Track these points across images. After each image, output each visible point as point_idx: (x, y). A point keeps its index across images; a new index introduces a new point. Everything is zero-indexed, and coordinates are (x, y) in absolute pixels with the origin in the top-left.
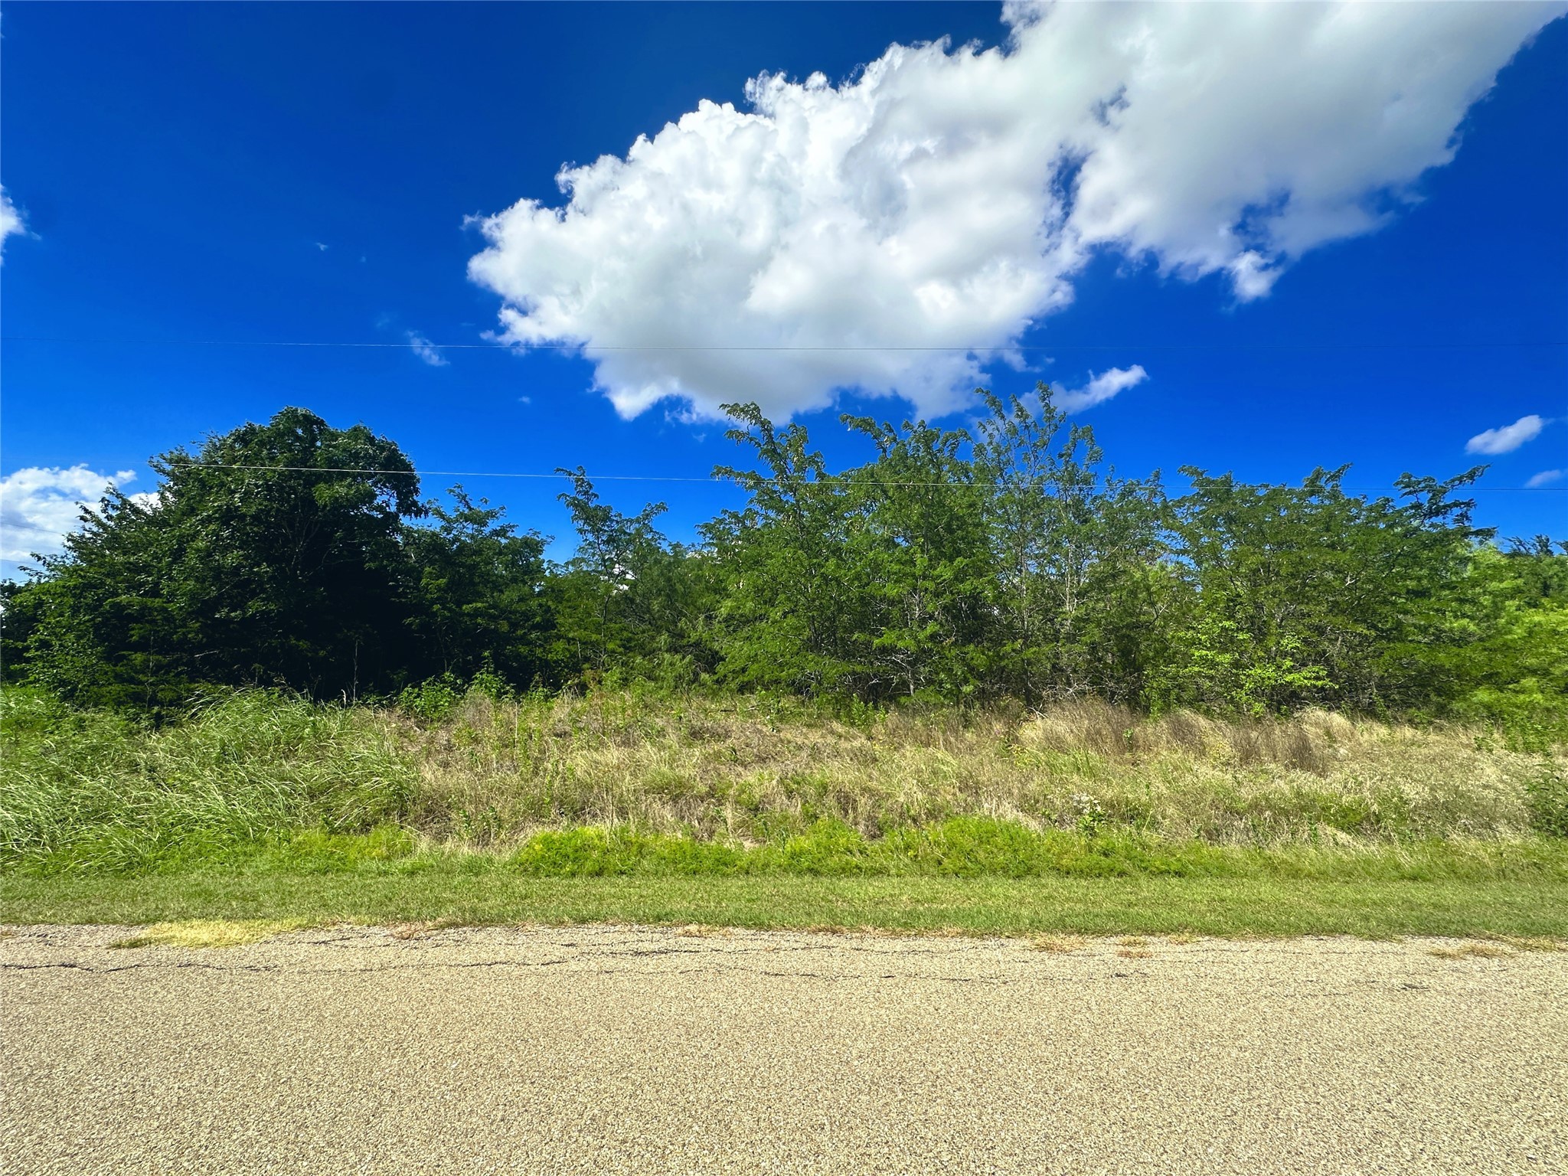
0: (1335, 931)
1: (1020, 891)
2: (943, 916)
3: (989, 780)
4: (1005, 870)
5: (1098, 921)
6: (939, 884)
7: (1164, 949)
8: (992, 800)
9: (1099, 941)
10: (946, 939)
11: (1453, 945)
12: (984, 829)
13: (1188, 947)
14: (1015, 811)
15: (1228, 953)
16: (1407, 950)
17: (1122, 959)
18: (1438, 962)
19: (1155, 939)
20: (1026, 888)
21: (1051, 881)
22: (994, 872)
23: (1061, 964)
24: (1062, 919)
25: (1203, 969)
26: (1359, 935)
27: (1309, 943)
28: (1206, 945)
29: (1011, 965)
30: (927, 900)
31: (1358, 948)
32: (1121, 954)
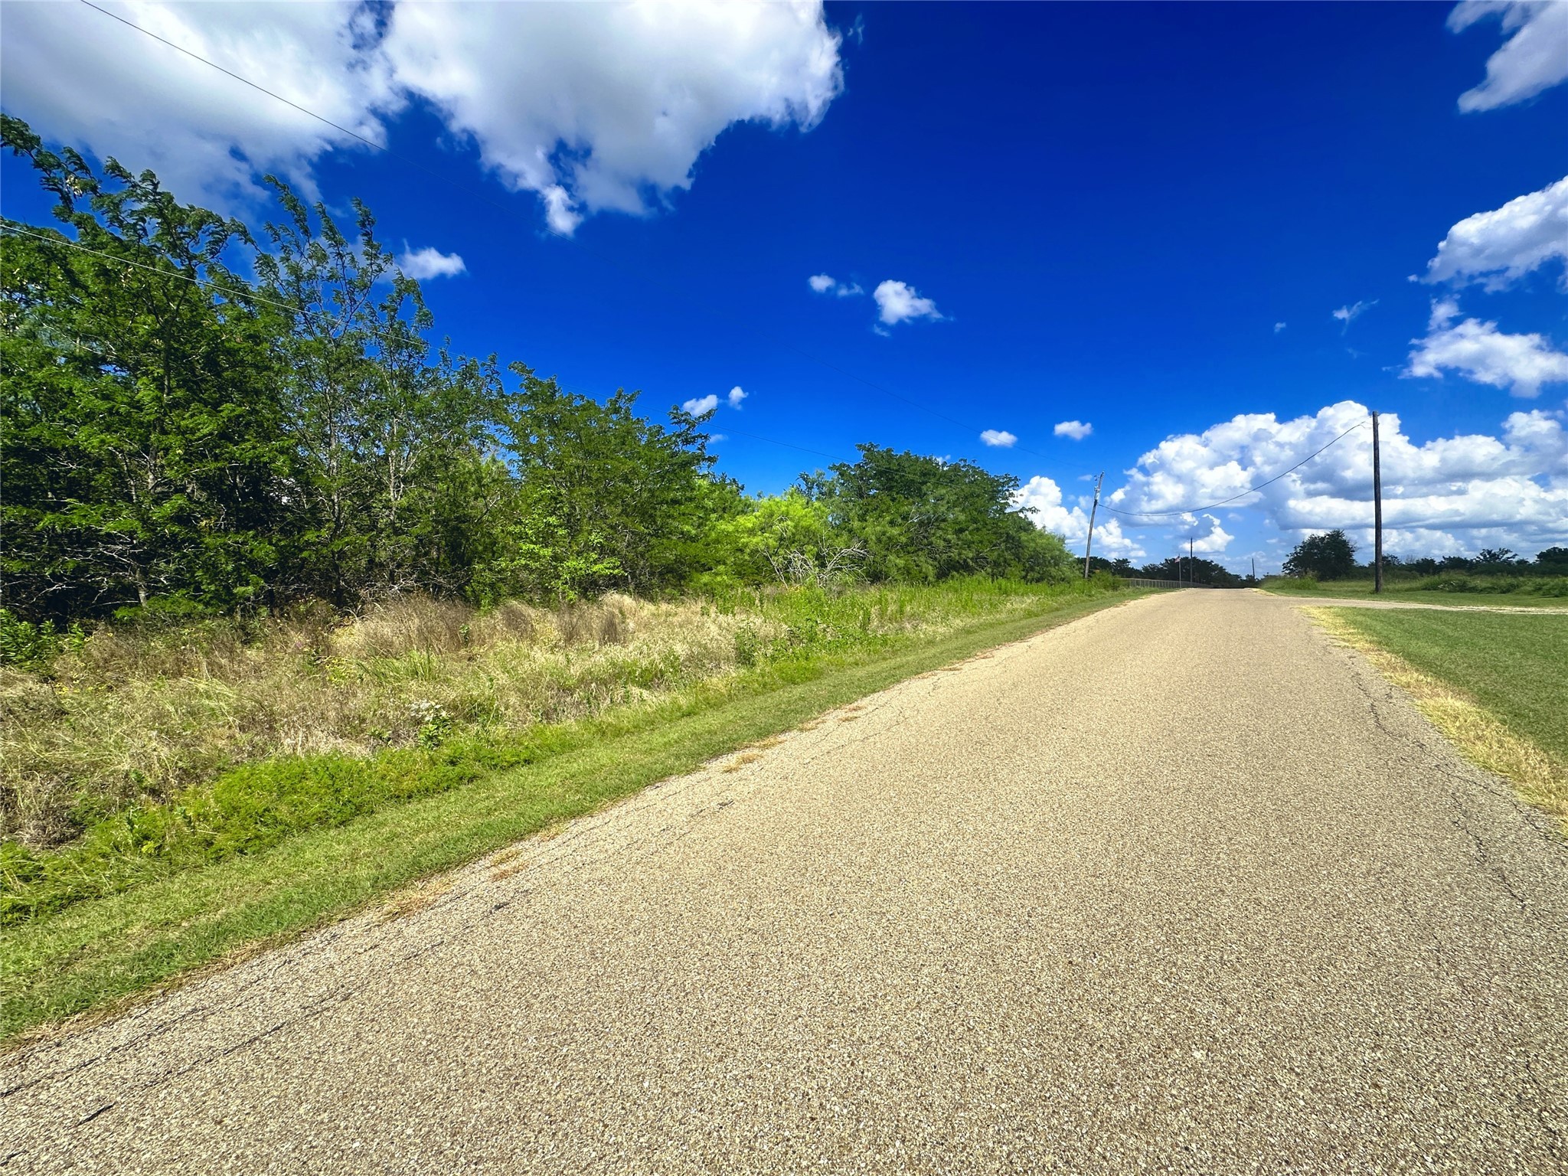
0: (663, 776)
1: (349, 843)
2: (221, 932)
3: (291, 706)
4: (323, 821)
5: (460, 847)
6: (209, 879)
7: (538, 851)
8: (296, 733)
9: (467, 872)
10: (231, 972)
11: (732, 759)
12: (286, 774)
13: (559, 839)
14: (332, 739)
15: (595, 830)
16: (710, 775)
17: (497, 884)
18: (728, 775)
19: (526, 844)
20: (360, 836)
21: (390, 815)
22: (306, 828)
23: (425, 925)
24: (416, 863)
25: (579, 858)
26: (679, 773)
27: (650, 794)
28: (575, 830)
29: (352, 964)
30: (186, 915)
31: (683, 786)
32: (496, 878)
